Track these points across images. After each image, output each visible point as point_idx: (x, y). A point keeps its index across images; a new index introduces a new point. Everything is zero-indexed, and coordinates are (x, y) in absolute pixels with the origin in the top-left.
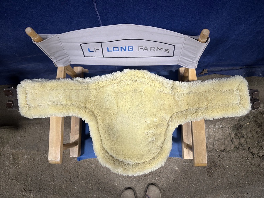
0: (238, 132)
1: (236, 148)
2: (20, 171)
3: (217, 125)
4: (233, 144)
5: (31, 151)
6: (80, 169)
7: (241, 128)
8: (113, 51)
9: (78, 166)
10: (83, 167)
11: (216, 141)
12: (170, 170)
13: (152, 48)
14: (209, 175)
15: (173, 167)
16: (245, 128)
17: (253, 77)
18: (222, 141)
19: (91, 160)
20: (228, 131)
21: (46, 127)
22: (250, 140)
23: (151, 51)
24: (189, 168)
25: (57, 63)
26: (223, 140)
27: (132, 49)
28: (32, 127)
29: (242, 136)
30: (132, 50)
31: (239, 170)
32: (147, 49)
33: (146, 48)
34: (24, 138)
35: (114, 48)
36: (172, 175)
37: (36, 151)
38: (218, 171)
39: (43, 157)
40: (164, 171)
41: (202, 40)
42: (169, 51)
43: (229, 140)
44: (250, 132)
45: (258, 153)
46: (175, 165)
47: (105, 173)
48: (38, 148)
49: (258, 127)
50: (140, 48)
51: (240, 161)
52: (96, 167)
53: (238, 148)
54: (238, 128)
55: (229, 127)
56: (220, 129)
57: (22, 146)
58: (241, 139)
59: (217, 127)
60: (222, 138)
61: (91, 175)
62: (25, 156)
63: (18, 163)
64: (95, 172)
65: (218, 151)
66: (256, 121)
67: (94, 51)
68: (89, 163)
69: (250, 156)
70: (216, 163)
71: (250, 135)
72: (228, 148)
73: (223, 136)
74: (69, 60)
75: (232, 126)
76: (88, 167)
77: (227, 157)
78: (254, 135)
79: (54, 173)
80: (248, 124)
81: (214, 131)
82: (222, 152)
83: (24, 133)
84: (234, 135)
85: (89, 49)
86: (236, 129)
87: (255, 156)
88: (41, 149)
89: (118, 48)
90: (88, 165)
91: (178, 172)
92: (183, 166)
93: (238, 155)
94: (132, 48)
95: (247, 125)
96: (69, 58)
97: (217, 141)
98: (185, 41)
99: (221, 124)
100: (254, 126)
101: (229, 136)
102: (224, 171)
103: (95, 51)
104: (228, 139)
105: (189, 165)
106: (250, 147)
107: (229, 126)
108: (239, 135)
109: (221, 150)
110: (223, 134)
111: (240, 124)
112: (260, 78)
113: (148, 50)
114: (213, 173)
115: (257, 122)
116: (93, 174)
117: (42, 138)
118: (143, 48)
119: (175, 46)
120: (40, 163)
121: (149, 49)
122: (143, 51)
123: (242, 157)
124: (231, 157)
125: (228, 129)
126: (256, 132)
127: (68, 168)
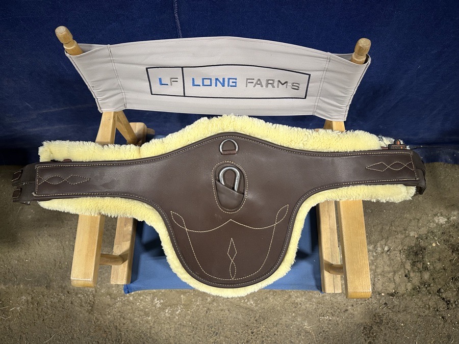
0: (416, 260)
1: (416, 290)
2: (9, 326)
3: (379, 245)
4: (409, 282)
5: (35, 287)
6: (124, 324)
7: (423, 252)
8: (201, 85)
9: (122, 319)
10: (131, 322)
11: (378, 275)
12: (295, 330)
13: (270, 82)
14: (368, 341)
15: (301, 325)
16: (428, 253)
17: (436, 164)
18: (389, 276)
19: (147, 308)
20: (399, 257)
21: (67, 243)
22: (440, 275)
23: (267, 86)
24: (330, 326)
25: (102, 104)
26: (391, 274)
27: (236, 82)
28: (41, 242)
29: (426, 268)
30: (234, 84)
31: (424, 331)
32: (261, 84)
33: (259, 83)
34: (25, 262)
35: (203, 79)
36: (299, 339)
37: (45, 287)
38: (385, 334)
39: (56, 300)
40: (283, 332)
41: (357, 58)
42: (298, 87)
43: (402, 275)
44: (439, 260)
45: (456, 300)
46: (305, 320)
47: (172, 334)
48: (49, 281)
49: (453, 252)
50: (249, 81)
51: (423, 314)
52: (155, 322)
53: (419, 289)
54: (416, 253)
55: (400, 251)
56: (384, 254)
57: (18, 277)
58: (424, 273)
59: (379, 249)
60: (389, 270)
61: (145, 336)
62: (22, 296)
63: (8, 311)
64: (154, 332)
65: (383, 294)
66: (448, 241)
67: (169, 84)
68: (143, 314)
69: (442, 305)
70: (380, 317)
71: (439, 266)
72: (402, 290)
73: (391, 267)
74: (125, 100)
75: (406, 248)
76: (141, 322)
77: (400, 306)
78: (447, 265)
79: (75, 331)
80: (434, 245)
81: (373, 256)
82: (391, 297)
83: (25, 253)
84: (411, 264)
85: (160, 79)
86: (413, 254)
87: (451, 306)
88: (54, 283)
89: (211, 79)
90: (142, 316)
91: (310, 334)
92: (319, 323)
93: (420, 303)
94: (234, 80)
95: (432, 248)
96: (124, 97)
97: (380, 276)
98: (327, 65)
99: (386, 245)
100: (446, 249)
101: (402, 266)
102: (396, 333)
103: (171, 85)
104: (400, 273)
105: (330, 320)
106: (440, 289)
107: (400, 247)
108: (420, 265)
109: (388, 294)
110: (391, 263)
111: (420, 246)
112: (449, 165)
113: (262, 86)
114: (375, 336)
115: (450, 243)
116: (149, 335)
117: (59, 263)
118: (255, 82)
119: (310, 75)
120: (49, 312)
121: (264, 83)
122: (254, 87)
123: (427, 306)
124: (408, 307)
125: (400, 254)
126: (450, 261)
127: (102, 322)
